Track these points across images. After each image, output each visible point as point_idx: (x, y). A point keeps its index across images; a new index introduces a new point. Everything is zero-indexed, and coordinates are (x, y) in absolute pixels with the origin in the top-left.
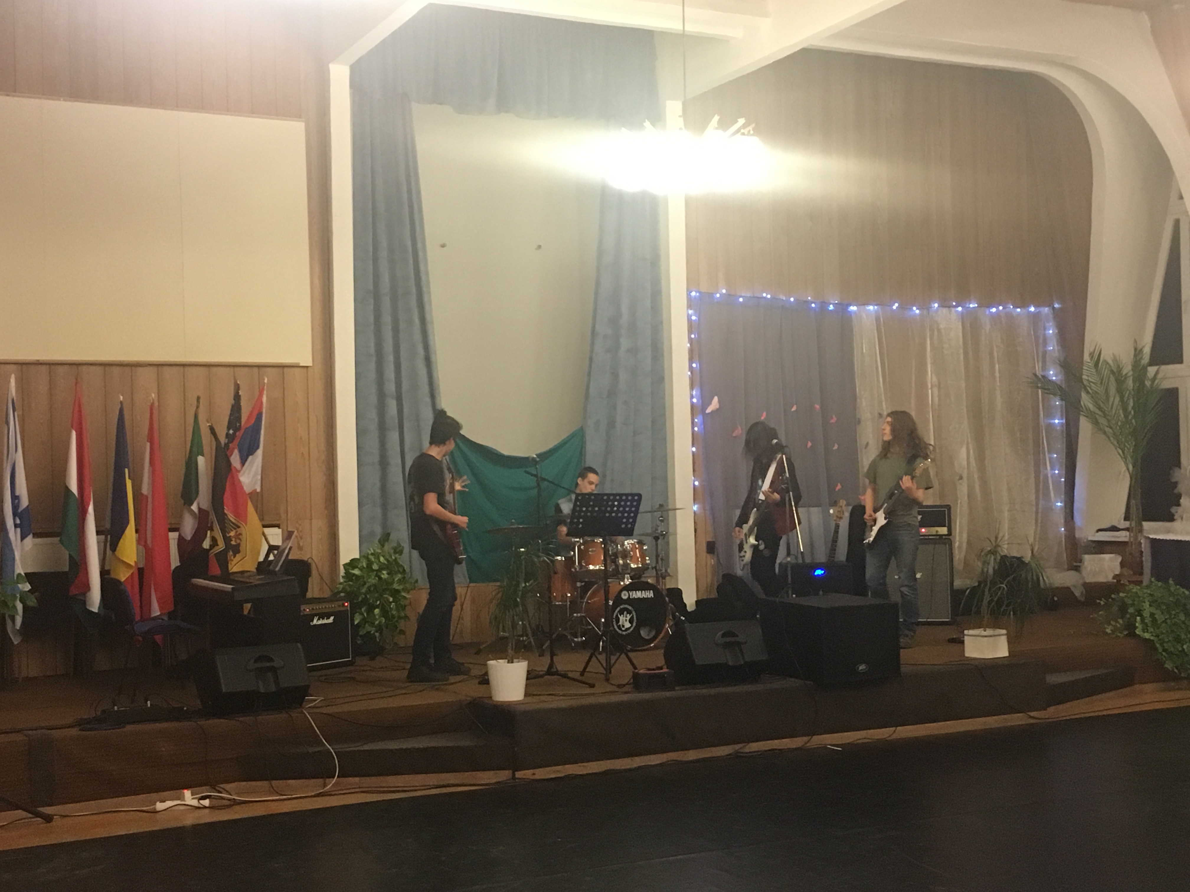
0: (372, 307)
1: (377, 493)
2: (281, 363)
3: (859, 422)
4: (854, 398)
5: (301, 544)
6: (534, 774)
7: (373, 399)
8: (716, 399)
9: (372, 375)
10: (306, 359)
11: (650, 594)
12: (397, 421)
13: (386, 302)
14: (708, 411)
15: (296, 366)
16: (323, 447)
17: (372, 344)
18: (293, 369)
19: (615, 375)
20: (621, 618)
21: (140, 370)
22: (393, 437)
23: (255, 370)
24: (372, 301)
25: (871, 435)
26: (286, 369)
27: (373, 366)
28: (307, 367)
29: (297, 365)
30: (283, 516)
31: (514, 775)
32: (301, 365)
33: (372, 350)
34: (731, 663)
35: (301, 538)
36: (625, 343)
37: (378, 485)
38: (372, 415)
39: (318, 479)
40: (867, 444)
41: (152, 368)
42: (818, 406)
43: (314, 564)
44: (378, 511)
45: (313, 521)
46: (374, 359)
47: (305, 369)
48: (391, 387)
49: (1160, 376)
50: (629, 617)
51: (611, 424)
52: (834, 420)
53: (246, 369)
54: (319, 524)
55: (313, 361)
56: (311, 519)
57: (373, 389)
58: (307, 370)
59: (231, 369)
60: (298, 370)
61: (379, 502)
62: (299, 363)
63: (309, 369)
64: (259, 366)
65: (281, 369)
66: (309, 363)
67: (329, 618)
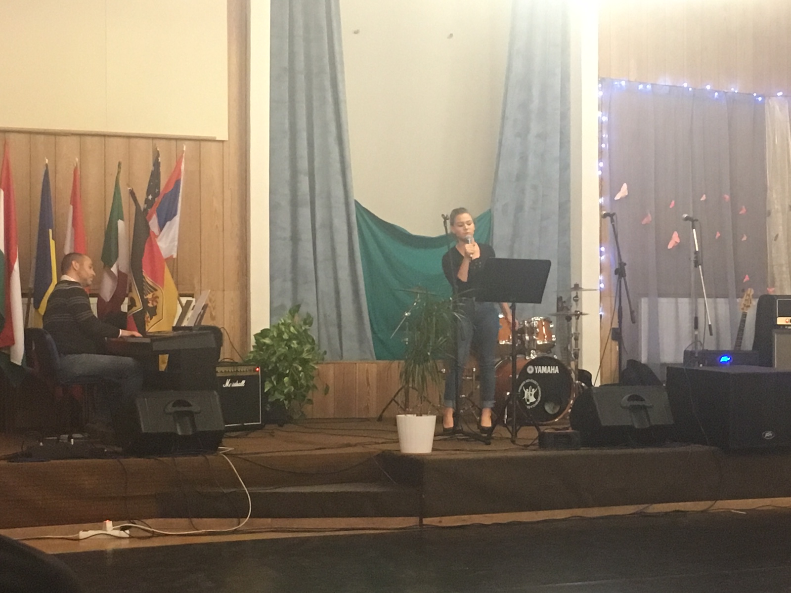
0: (287, 84)
1: (288, 267)
2: (198, 137)
3: (769, 213)
4: (765, 189)
5: (214, 314)
6: (440, 522)
7: (287, 175)
8: (625, 186)
9: (286, 152)
12: (308, 197)
13: (301, 80)
14: (617, 197)
15: (214, 140)
16: (236, 220)
17: (287, 122)
18: (210, 143)
19: (524, 159)
20: (526, 392)
21: (63, 139)
22: (305, 213)
23: (174, 142)
24: (287, 79)
25: (781, 227)
26: (203, 143)
27: (286, 143)
28: (223, 141)
30: (197, 287)
31: (421, 521)
32: (217, 139)
33: (287, 126)
34: (636, 427)
35: (214, 308)
36: (535, 128)
37: (289, 260)
38: (286, 191)
39: (232, 251)
40: (777, 236)
41: (74, 137)
42: (727, 197)
43: (225, 333)
44: (289, 285)
45: (225, 292)
46: (288, 136)
47: (221, 144)
48: (303, 164)
50: (534, 391)
51: (520, 208)
52: (743, 212)
53: (164, 142)
54: (231, 296)
55: (229, 135)
56: (224, 290)
57: (286, 165)
58: (223, 145)
59: (150, 141)
60: (213, 144)
61: (289, 276)
62: (215, 137)
63: (225, 143)
64: (177, 139)
65: (198, 142)
66: (226, 139)
67: (241, 382)
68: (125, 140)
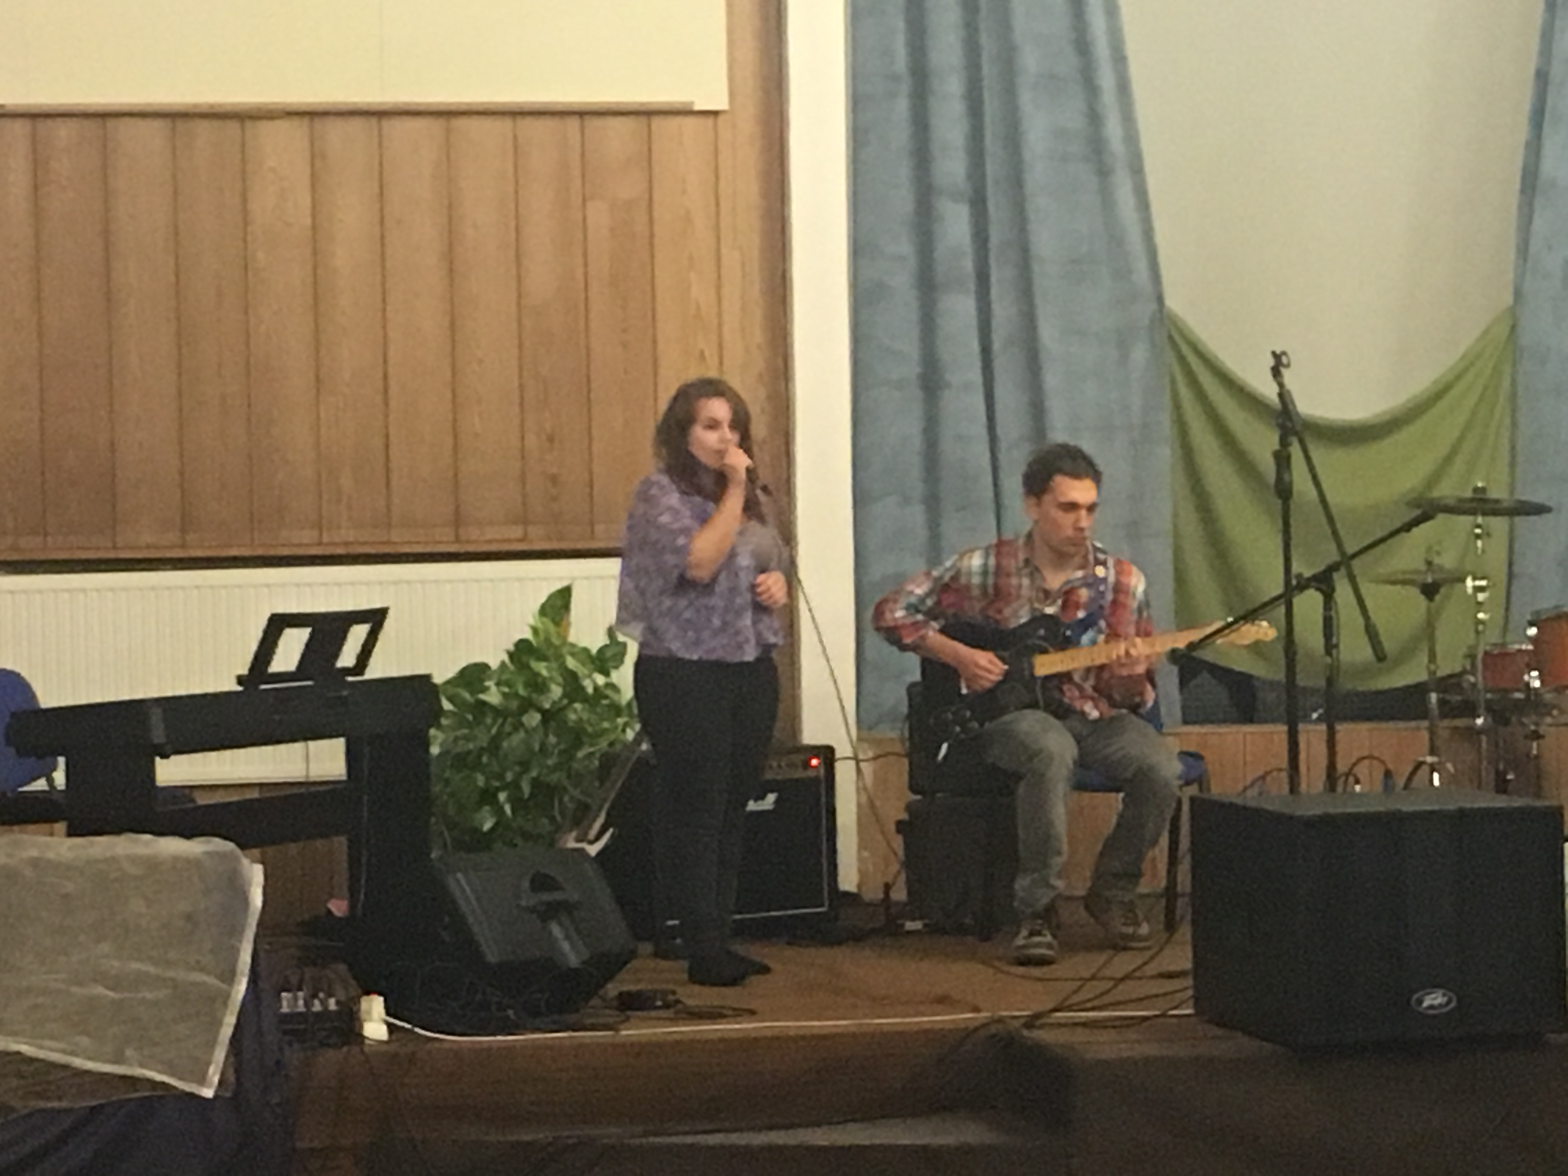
1: (913, 464)
2: (642, 104)
7: (904, 200)
9: (899, 134)
12: (969, 264)
15: (686, 112)
16: (758, 336)
17: (900, 47)
18: (676, 120)
21: (265, 126)
23: (573, 124)
26: (656, 122)
27: (902, 106)
28: (715, 113)
29: (688, 109)
32: (697, 107)
37: (917, 442)
41: (296, 122)
44: (917, 515)
46: (905, 87)
47: (710, 121)
48: (952, 166)
53: (547, 122)
55: (732, 97)
57: (904, 171)
58: (715, 125)
59: (506, 124)
60: (690, 122)
61: (917, 489)
62: (692, 103)
63: (721, 119)
64: (583, 114)
65: (643, 119)
66: (721, 103)
67: (762, 797)
68: (435, 126)
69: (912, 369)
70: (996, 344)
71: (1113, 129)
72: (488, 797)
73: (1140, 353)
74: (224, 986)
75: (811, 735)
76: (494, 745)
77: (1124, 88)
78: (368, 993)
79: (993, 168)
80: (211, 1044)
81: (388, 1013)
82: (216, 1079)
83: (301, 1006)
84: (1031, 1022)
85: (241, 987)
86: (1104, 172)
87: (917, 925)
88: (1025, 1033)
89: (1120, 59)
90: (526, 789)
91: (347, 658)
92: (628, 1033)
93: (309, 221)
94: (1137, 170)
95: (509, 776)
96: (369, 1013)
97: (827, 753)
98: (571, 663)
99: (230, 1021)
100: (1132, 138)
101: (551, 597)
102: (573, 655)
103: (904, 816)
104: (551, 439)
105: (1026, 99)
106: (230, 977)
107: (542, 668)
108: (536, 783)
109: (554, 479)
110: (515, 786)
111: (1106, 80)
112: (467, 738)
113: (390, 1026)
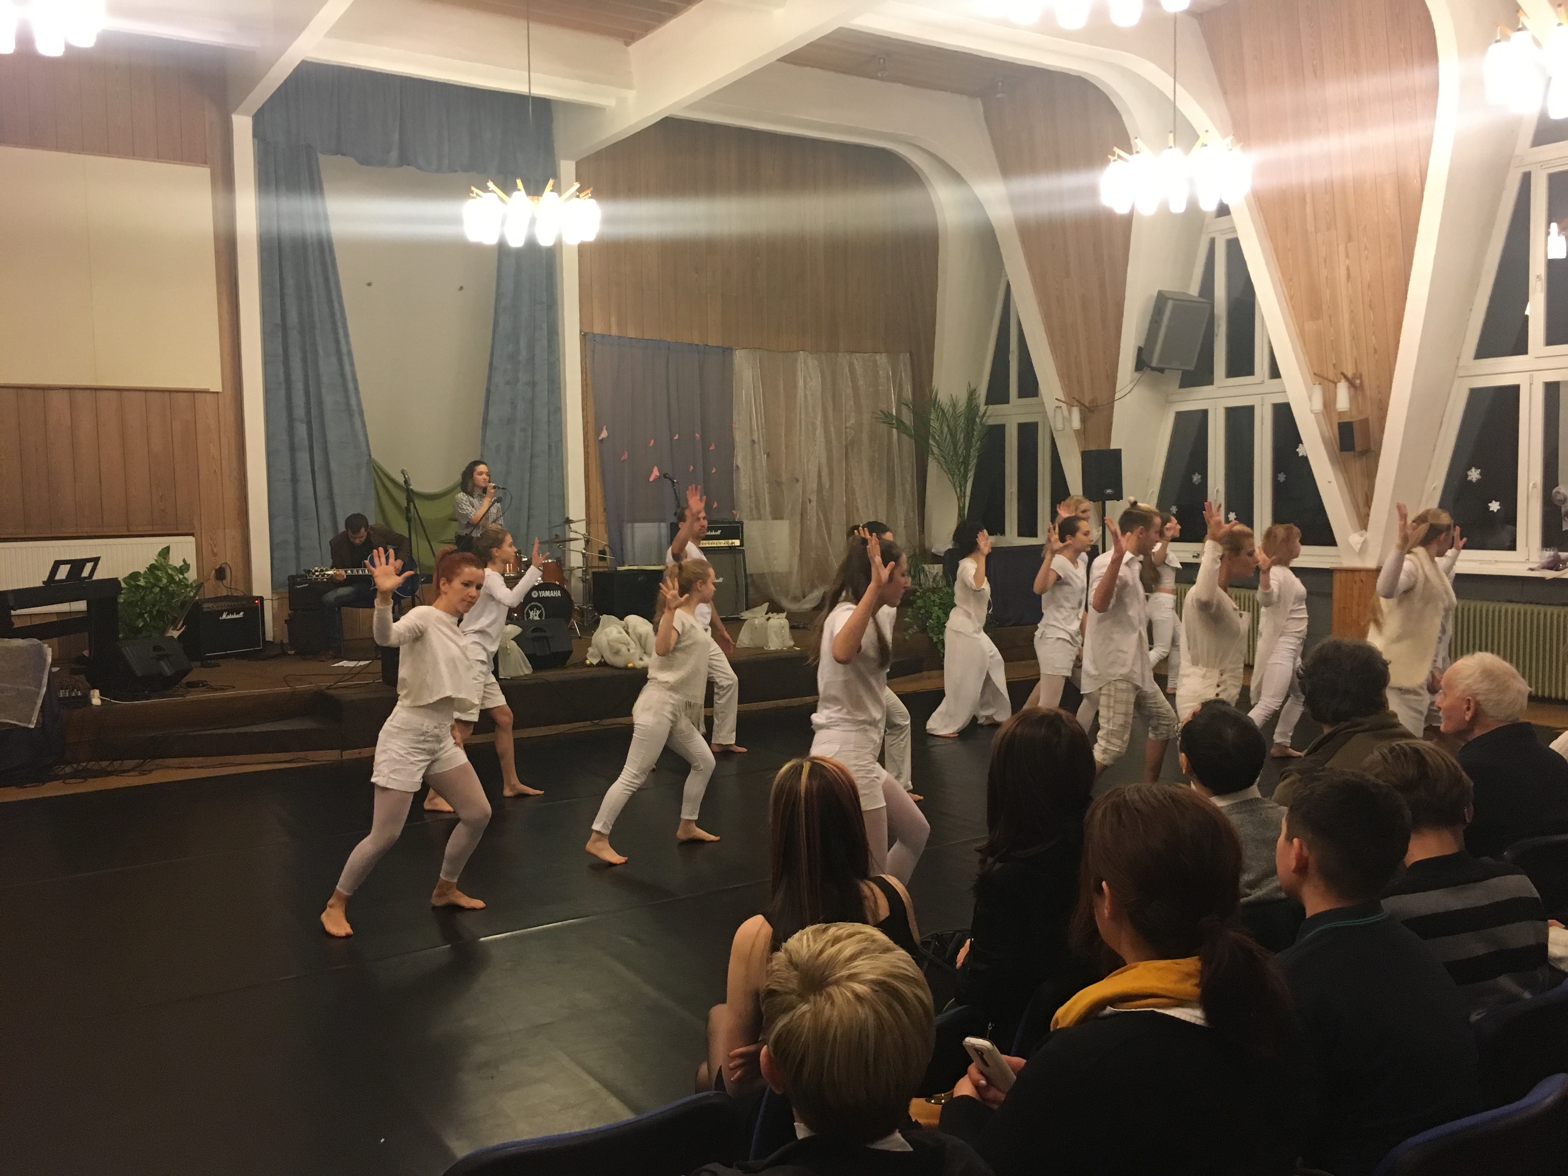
0: (280, 340)
2: (192, 389)
5: (215, 551)
7: (283, 422)
8: (607, 428)
9: (282, 402)
10: (217, 387)
11: (558, 594)
12: (306, 443)
13: (294, 337)
14: (600, 437)
16: (233, 463)
17: (281, 373)
18: (204, 395)
19: (513, 405)
20: (531, 613)
21: (52, 392)
22: (303, 457)
23: (167, 394)
24: (280, 334)
26: (196, 395)
27: (282, 392)
28: (217, 393)
29: (207, 391)
30: (197, 526)
32: (211, 390)
33: (281, 377)
35: (215, 546)
36: (523, 377)
37: (290, 499)
38: (282, 437)
39: (231, 494)
41: (64, 391)
42: (697, 435)
43: (228, 568)
44: (291, 521)
45: (227, 531)
46: (283, 387)
47: (216, 395)
48: (300, 411)
49: (987, 414)
50: (538, 612)
51: (510, 448)
52: (712, 448)
53: (157, 393)
54: (233, 534)
55: (223, 387)
56: (225, 529)
57: (284, 413)
58: (217, 397)
59: (142, 394)
60: (208, 395)
61: (291, 514)
62: (209, 389)
63: (219, 395)
64: (170, 391)
65: (192, 394)
66: (220, 390)
67: (239, 613)
68: (116, 394)
69: (288, 476)
70: (316, 469)
71: (353, 402)
72: (141, 615)
73: (364, 471)
74: (37, 690)
75: (256, 593)
76: (143, 598)
77: (356, 388)
78: (94, 688)
79: (314, 413)
80: (33, 710)
81: (101, 695)
82: (35, 721)
83: (67, 695)
84: (328, 688)
85: (44, 690)
86: (351, 416)
87: (293, 652)
88: (327, 691)
89: (355, 380)
90: (155, 613)
91: (86, 573)
92: (189, 697)
93: (70, 424)
94: (361, 413)
95: (148, 609)
96: (94, 695)
97: (261, 599)
98: (170, 571)
99: (40, 702)
100: (359, 404)
101: (162, 550)
102: (170, 569)
103: (288, 618)
104: (161, 497)
105: (324, 390)
106: (40, 687)
107: (159, 573)
108: (158, 611)
109: (163, 511)
110: (151, 612)
111: (351, 385)
112: (132, 596)
113: (101, 699)
